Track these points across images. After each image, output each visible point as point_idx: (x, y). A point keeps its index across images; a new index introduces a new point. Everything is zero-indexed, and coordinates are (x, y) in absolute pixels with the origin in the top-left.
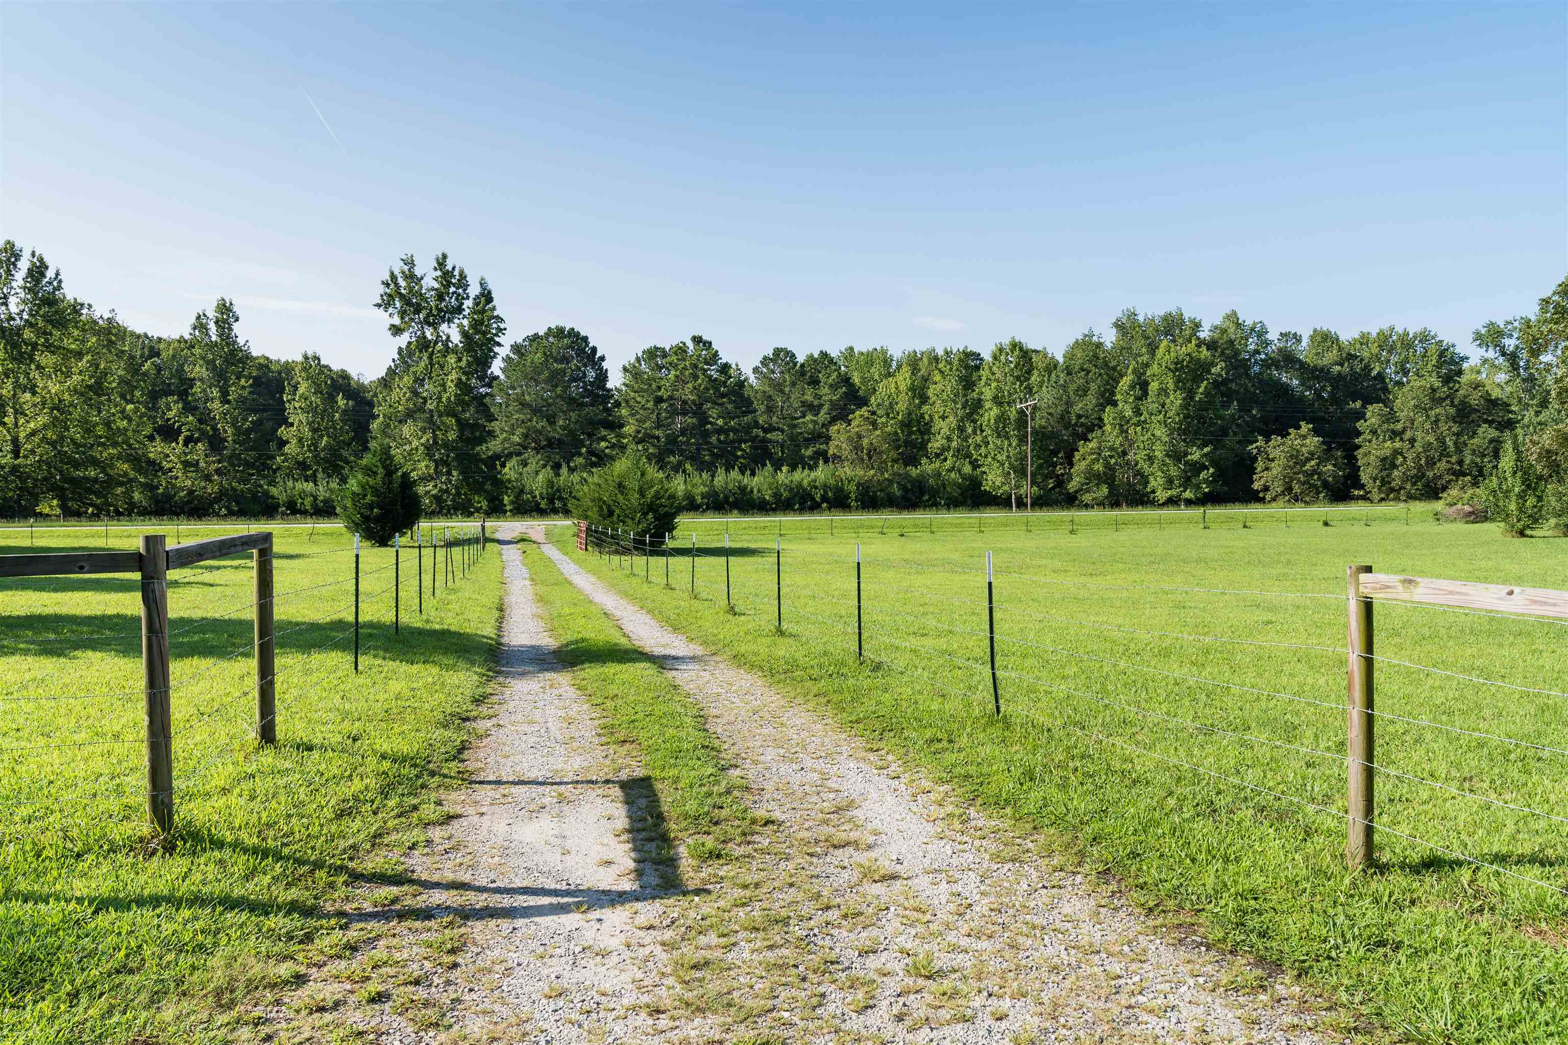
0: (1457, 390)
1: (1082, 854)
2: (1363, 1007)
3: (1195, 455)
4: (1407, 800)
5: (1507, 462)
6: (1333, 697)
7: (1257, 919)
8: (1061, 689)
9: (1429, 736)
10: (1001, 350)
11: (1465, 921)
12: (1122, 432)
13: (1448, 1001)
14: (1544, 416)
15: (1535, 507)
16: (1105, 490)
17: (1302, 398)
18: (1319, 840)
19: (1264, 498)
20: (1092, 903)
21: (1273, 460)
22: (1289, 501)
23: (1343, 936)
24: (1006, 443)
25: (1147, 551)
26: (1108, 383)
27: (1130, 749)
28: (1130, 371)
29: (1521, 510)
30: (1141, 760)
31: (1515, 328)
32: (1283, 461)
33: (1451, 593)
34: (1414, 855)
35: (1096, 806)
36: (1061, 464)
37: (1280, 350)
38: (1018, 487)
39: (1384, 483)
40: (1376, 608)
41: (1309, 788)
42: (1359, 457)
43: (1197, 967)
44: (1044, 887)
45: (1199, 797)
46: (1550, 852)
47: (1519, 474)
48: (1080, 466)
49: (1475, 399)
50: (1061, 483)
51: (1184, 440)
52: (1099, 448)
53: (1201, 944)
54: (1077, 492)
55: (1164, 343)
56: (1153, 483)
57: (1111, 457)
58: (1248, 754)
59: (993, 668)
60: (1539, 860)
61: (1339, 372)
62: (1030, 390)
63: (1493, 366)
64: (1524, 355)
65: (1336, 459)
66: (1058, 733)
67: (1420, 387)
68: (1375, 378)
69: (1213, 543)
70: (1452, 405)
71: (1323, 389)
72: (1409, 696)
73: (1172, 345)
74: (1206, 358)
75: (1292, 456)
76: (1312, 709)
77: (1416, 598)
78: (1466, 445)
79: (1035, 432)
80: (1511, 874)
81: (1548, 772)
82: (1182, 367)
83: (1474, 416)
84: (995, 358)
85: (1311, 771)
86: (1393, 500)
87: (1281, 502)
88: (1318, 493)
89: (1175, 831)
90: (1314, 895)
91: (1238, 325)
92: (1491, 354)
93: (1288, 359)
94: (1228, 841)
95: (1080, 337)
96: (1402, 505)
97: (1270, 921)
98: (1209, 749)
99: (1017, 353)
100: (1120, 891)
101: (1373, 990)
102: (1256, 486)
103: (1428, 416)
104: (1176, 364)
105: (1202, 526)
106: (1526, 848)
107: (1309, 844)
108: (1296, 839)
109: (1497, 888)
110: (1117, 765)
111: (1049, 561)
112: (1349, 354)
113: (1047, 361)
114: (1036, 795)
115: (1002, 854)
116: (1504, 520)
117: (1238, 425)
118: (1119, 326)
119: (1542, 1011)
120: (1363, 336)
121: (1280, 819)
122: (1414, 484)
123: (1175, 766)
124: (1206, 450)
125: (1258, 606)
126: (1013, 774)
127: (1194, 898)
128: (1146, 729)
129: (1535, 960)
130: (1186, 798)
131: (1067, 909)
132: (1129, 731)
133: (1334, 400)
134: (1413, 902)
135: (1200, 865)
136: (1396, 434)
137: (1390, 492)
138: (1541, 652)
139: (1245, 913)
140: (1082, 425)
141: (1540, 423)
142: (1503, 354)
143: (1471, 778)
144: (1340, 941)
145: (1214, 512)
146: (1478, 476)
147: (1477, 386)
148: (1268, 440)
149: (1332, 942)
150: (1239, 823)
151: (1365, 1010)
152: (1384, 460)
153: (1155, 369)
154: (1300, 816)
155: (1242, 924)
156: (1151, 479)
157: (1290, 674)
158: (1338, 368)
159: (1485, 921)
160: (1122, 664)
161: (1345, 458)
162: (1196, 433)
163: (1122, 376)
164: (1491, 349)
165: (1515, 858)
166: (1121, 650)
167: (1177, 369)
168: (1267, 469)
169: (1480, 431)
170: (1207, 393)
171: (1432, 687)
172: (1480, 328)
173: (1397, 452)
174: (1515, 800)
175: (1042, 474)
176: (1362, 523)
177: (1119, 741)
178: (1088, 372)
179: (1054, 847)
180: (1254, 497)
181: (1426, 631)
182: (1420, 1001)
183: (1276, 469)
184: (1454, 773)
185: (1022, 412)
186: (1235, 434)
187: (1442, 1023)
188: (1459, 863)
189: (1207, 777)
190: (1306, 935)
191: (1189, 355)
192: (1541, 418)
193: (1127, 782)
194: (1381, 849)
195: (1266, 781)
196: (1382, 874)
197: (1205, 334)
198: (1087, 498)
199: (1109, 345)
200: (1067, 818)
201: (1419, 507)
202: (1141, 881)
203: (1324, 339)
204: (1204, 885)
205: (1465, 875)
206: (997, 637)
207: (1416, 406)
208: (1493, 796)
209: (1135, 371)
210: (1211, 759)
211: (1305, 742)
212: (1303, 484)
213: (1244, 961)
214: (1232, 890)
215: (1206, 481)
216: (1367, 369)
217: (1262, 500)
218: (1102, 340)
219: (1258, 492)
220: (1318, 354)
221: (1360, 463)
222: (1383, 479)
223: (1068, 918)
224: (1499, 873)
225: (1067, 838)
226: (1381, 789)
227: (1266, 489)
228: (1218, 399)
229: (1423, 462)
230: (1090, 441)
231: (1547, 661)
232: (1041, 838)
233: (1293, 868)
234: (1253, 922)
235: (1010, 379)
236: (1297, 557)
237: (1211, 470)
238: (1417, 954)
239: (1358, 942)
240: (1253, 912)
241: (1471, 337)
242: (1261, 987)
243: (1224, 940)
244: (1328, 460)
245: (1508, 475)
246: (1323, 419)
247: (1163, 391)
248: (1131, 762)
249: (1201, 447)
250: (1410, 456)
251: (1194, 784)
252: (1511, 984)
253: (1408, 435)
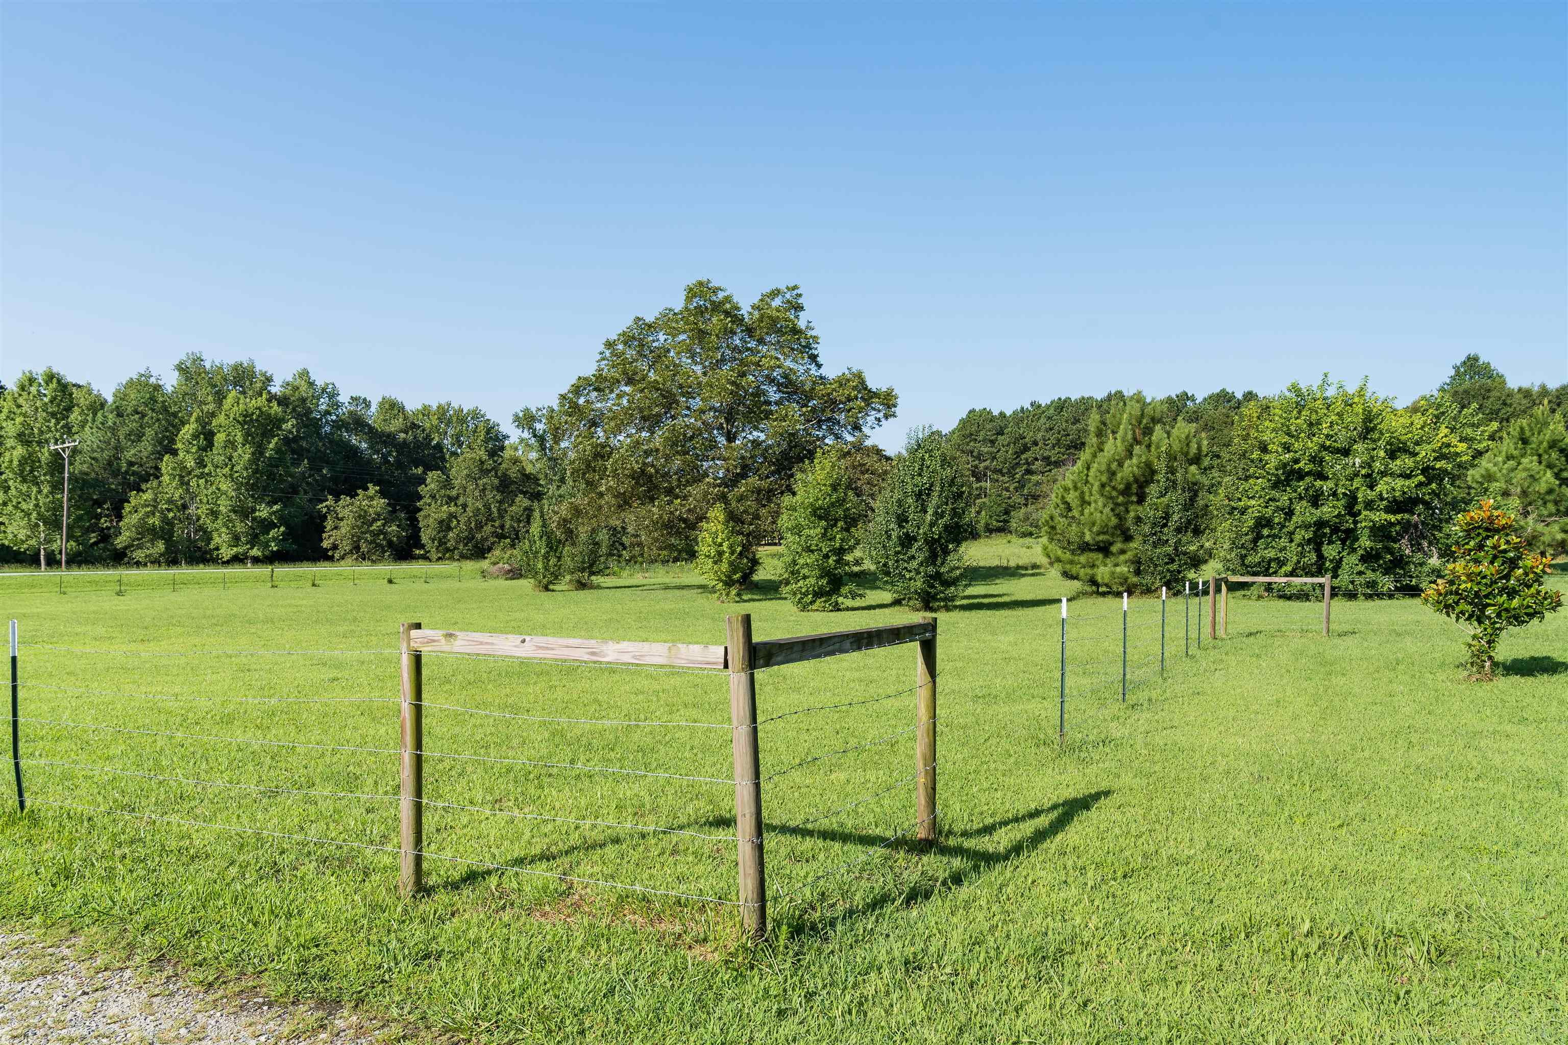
0: (500, 464)
1: (131, 946)
2: (411, 1016)
3: (263, 512)
4: (451, 827)
5: (535, 528)
6: (392, 744)
7: (318, 964)
8: (104, 771)
9: (469, 769)
10: (31, 381)
11: (492, 920)
12: (182, 484)
13: (476, 989)
14: (562, 491)
15: (555, 565)
16: (161, 546)
17: (370, 461)
18: (376, 878)
19: (333, 556)
20: (144, 995)
21: (342, 519)
22: (356, 559)
23: (395, 958)
24: (35, 489)
25: (209, 612)
26: (167, 430)
27: (186, 825)
28: (193, 419)
29: (546, 568)
30: (200, 834)
31: (544, 415)
32: (351, 521)
33: (481, 643)
34: (455, 874)
35: (150, 891)
36: (107, 516)
37: (350, 413)
38: (48, 541)
39: (442, 543)
40: (424, 660)
41: (368, 832)
42: (420, 519)
43: (259, 1027)
44: (85, 993)
45: (262, 860)
46: (554, 849)
47: (544, 538)
48: (131, 519)
49: (513, 473)
50: (105, 537)
51: (253, 496)
52: (155, 500)
53: (264, 1004)
54: (126, 548)
55: (233, 393)
56: (216, 540)
57: (169, 510)
58: (312, 809)
59: (16, 756)
60: (546, 857)
61: (405, 439)
62: (68, 429)
63: (528, 445)
64: (549, 437)
65: (400, 520)
66: (99, 822)
67: (472, 458)
68: (435, 447)
69: (280, 603)
70: (496, 476)
71: (390, 453)
72: (456, 736)
73: (242, 397)
74: (276, 413)
75: (360, 516)
76: (373, 759)
77: (456, 649)
78: (507, 512)
79: (73, 478)
80: (526, 872)
81: (555, 785)
82: (251, 420)
83: (513, 487)
84: (23, 388)
85: (371, 816)
86: (448, 559)
87: (349, 560)
88: (384, 552)
89: (237, 899)
90: (371, 929)
91: (311, 384)
92: (526, 435)
93: (358, 423)
94: (291, 897)
95: (135, 377)
96: (456, 564)
97: (331, 963)
98: (273, 811)
99: (54, 385)
100: (177, 975)
101: (419, 998)
102: (325, 544)
103: (477, 484)
104: (246, 416)
105: (270, 585)
106: (536, 850)
107: (367, 884)
108: (355, 882)
109: (516, 886)
110: (173, 844)
111: (89, 628)
112: (413, 423)
113: (91, 398)
114: (73, 895)
115: (28, 971)
116: (533, 577)
117: (308, 483)
118: (181, 368)
119: (543, 974)
120: (425, 407)
121: (341, 866)
122: (466, 545)
123: (237, 834)
124: (275, 508)
125: (324, 664)
126: (42, 876)
127: (256, 961)
128: (206, 801)
129: (540, 937)
130: (249, 864)
131: (113, 1010)
132: (186, 806)
133: (399, 464)
134: (453, 915)
135: (263, 927)
136: (451, 500)
137: (446, 552)
138: (556, 687)
139: (307, 962)
140: (134, 473)
141: (560, 496)
142: (535, 436)
143: (501, 800)
144: (392, 964)
145: (283, 571)
146: (515, 538)
147: (516, 461)
148: (337, 500)
149: (386, 966)
150: (302, 878)
151: (412, 1018)
152: (441, 522)
153: (221, 419)
154: (359, 860)
155: (304, 973)
156: (215, 535)
157: (354, 728)
158: (403, 435)
159: (506, 917)
160: (179, 735)
161: (407, 519)
162: (265, 489)
163: (183, 423)
164: (526, 431)
165: (529, 858)
166: (178, 720)
167: (245, 422)
168: (336, 528)
169: (518, 499)
170: (278, 450)
171: (475, 726)
172: (519, 411)
173: (452, 516)
174: (531, 812)
175: (81, 527)
176: (422, 580)
177: (174, 818)
178: (143, 416)
179: (96, 947)
180: (322, 556)
181: (471, 677)
182: (456, 995)
183: (345, 528)
184: (489, 798)
185: (57, 455)
186: (306, 493)
187: (472, 1008)
188: (489, 873)
189: (270, 839)
190: (364, 966)
191: (259, 408)
192: (561, 491)
193: (184, 859)
194: (429, 874)
195: (328, 833)
196: (429, 896)
197: (276, 389)
198: (139, 555)
199: (170, 389)
200: (113, 912)
201: (470, 566)
202: (200, 958)
203: (392, 407)
204: (267, 945)
205: (493, 881)
206: (21, 720)
207: (468, 476)
208: (516, 811)
209: (198, 420)
210: (275, 821)
211: (366, 790)
212: (371, 543)
213: (306, 1007)
214: (295, 944)
215: (274, 539)
216: (428, 438)
217: (331, 559)
218: (161, 383)
219: (327, 550)
220: (385, 420)
221: (420, 525)
222: (440, 540)
223: (116, 1019)
224: (517, 873)
225: (112, 933)
226: (429, 821)
227: (335, 547)
228: (289, 457)
229: (473, 525)
230: (143, 491)
231: (559, 693)
232: (81, 941)
233: (353, 908)
234: (315, 968)
235: (41, 415)
236: (362, 614)
237: (282, 529)
238: (456, 956)
239: (407, 960)
240: (314, 959)
241: (511, 418)
242: (321, 1026)
243: (287, 992)
244: (393, 521)
245: (536, 538)
246: (390, 482)
247: (230, 444)
248: (189, 837)
249: (270, 504)
250: (463, 519)
251: (257, 849)
252: (522, 961)
253: (461, 501)
